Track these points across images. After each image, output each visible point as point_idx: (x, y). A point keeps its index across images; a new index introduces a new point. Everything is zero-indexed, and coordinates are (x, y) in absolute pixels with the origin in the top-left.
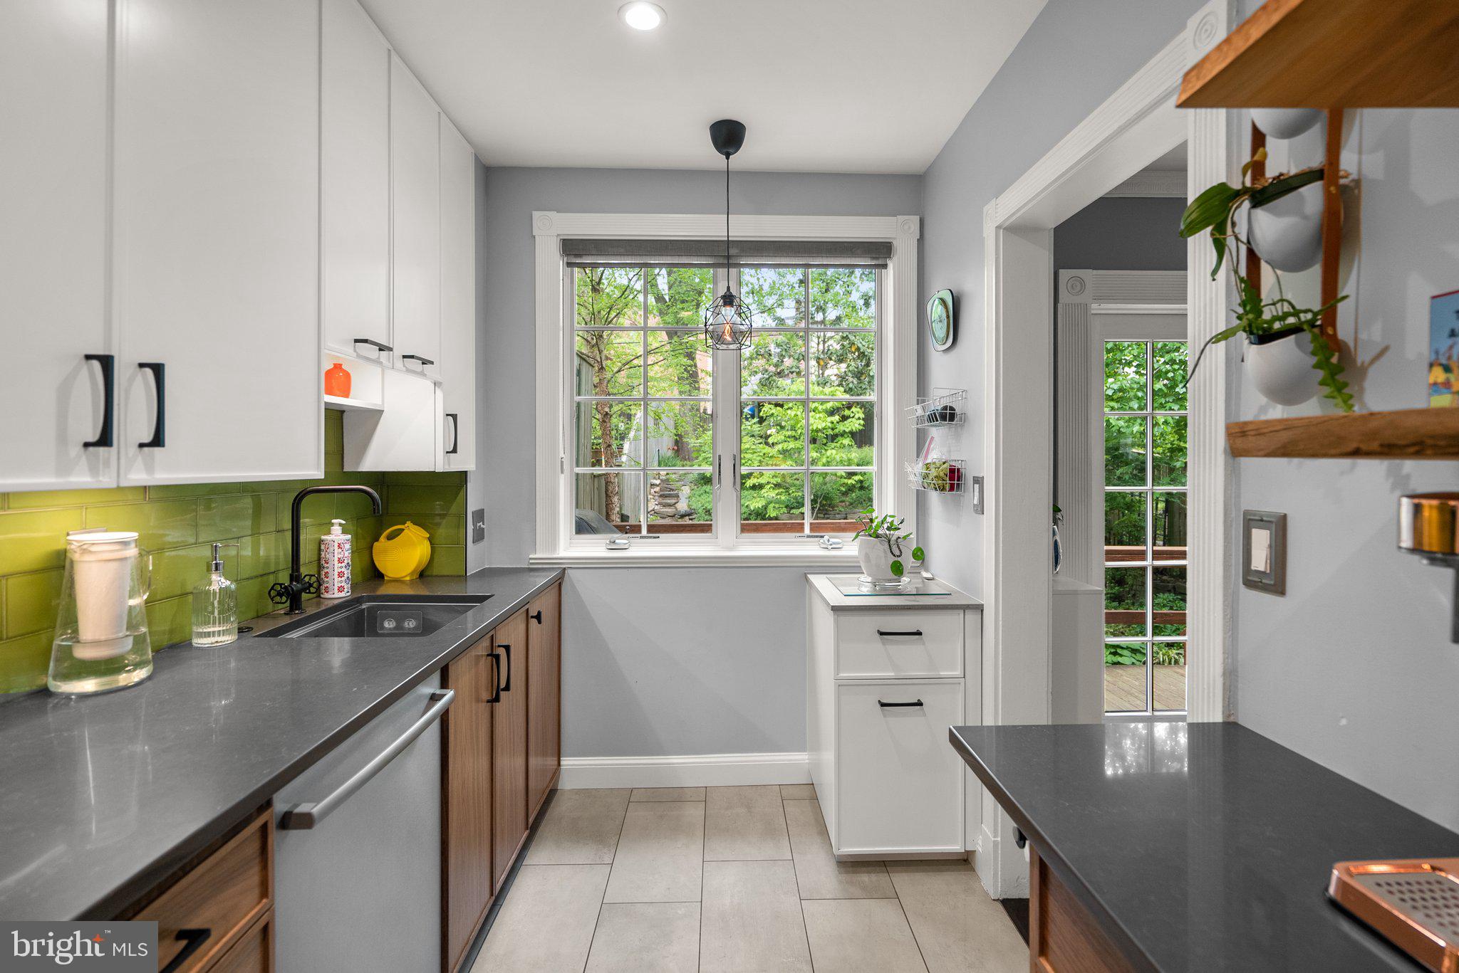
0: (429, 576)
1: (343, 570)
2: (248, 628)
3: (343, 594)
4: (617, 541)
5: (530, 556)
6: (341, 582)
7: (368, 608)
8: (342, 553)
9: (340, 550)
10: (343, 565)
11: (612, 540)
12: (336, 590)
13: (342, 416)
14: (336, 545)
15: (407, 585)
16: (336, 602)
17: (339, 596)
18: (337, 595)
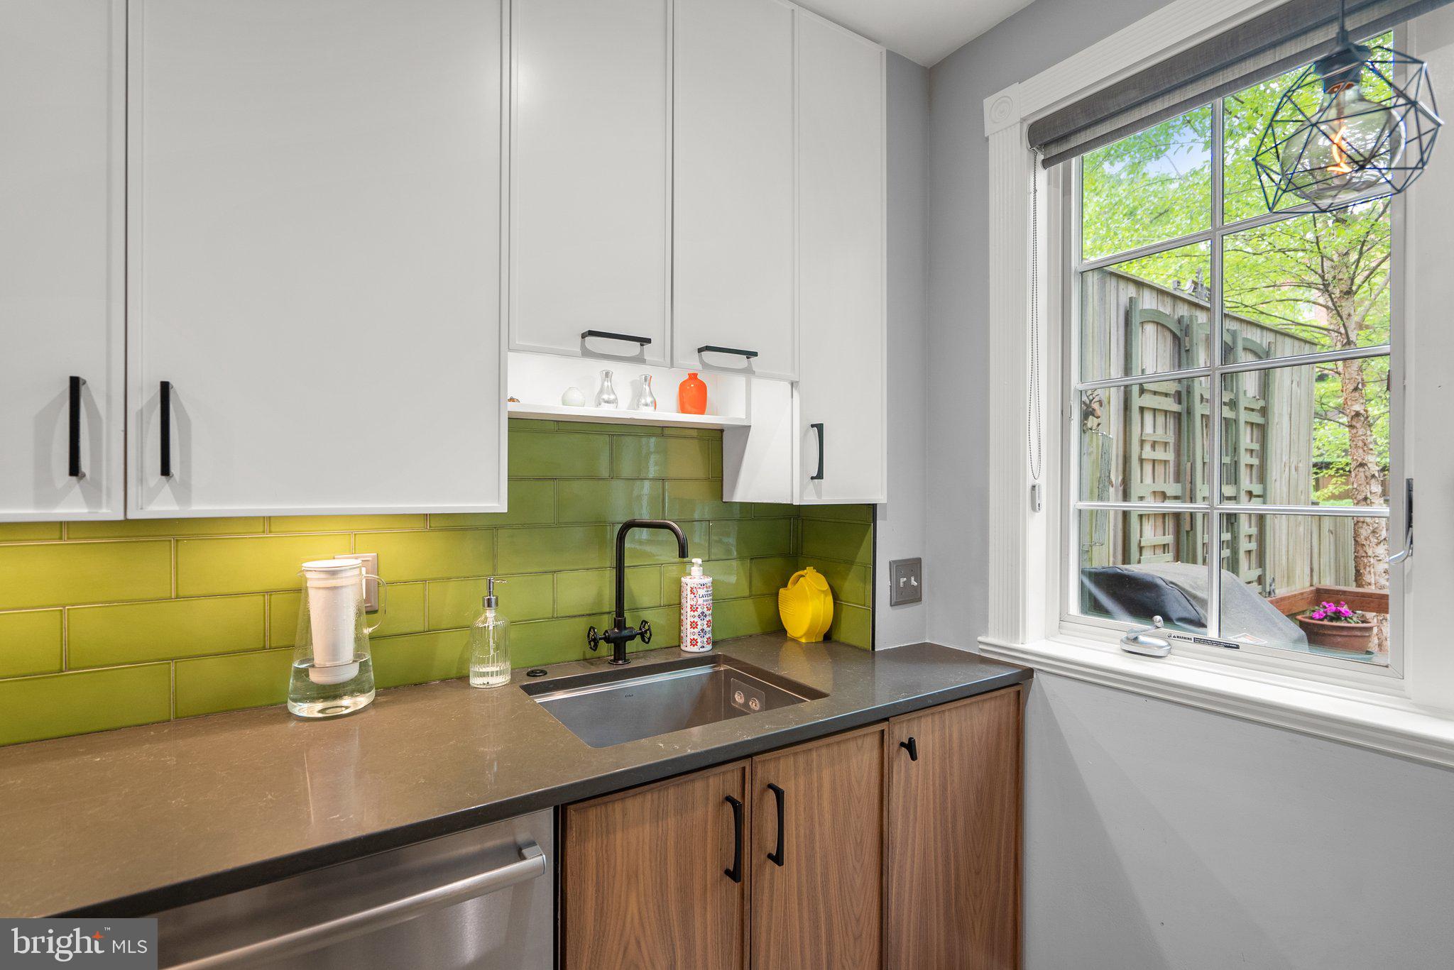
0: (836, 641)
1: (696, 620)
2: (542, 671)
3: (695, 649)
4: (1142, 638)
5: (980, 639)
6: (694, 634)
7: (725, 670)
8: (695, 599)
9: (693, 596)
10: (696, 613)
11: (1132, 636)
12: (689, 644)
13: (722, 436)
14: (689, 589)
15: (802, 649)
16: (689, 656)
17: (691, 650)
18: (690, 649)
